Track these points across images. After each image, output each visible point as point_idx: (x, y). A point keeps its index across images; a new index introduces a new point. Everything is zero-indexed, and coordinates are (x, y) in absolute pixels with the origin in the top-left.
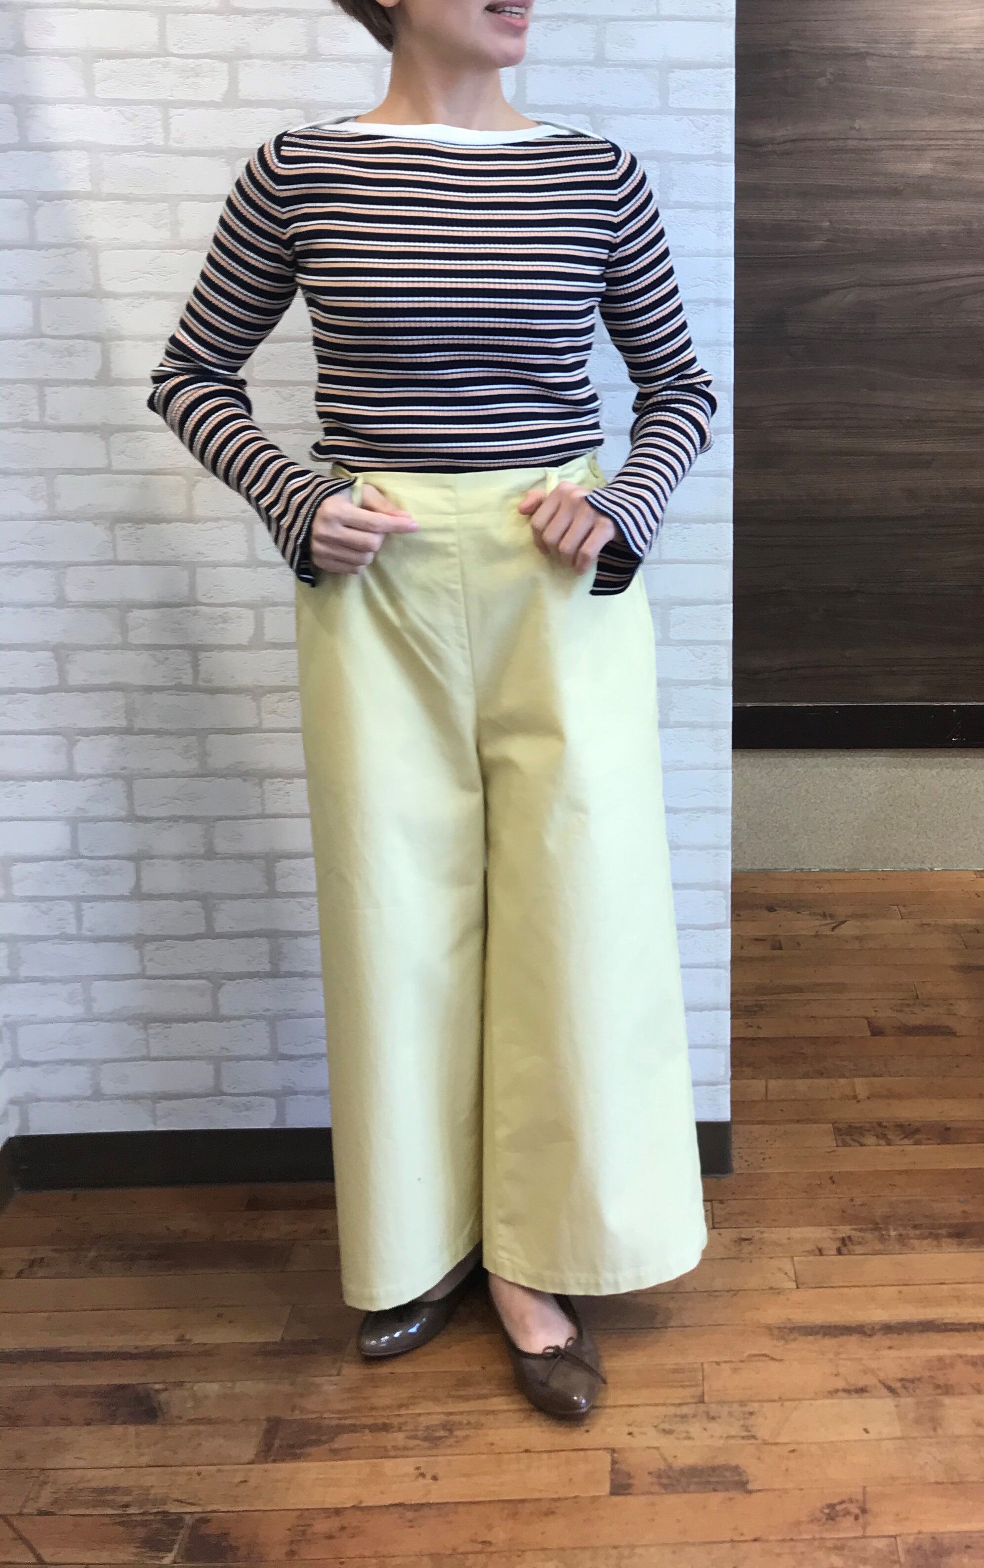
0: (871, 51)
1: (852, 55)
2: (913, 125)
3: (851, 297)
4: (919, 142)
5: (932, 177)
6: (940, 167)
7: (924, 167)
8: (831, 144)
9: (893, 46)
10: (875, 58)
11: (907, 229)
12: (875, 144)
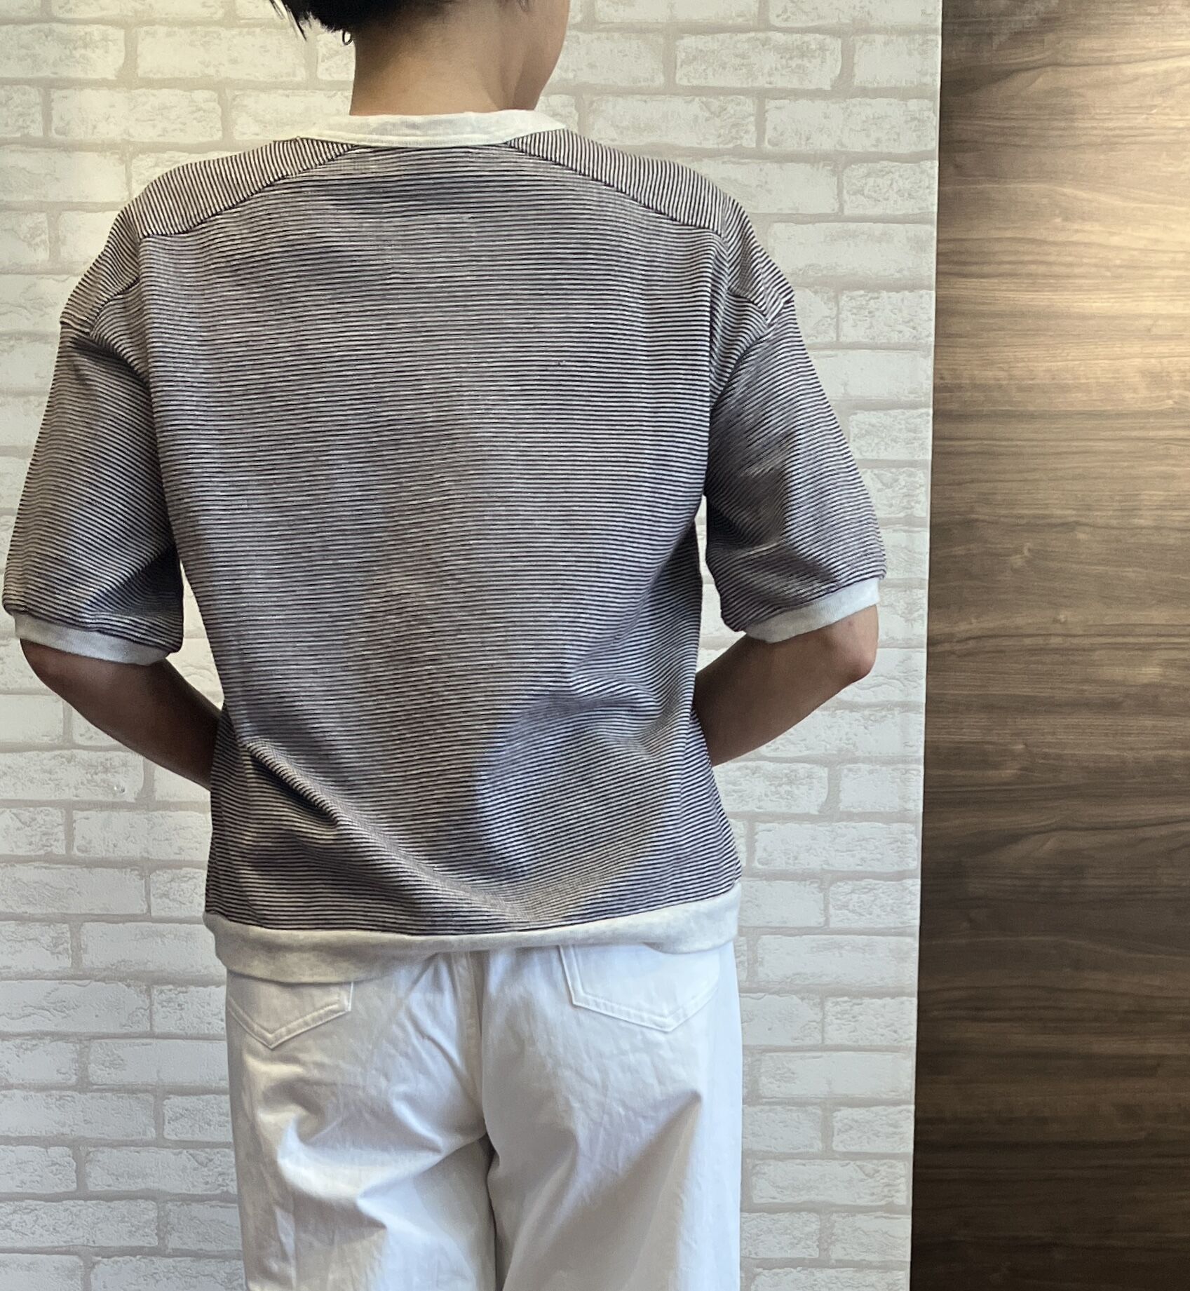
0: (1083, 520)
1: (1055, 526)
2: (1137, 617)
3: (1052, 843)
4: (1143, 640)
5: (1163, 686)
6: (1172, 673)
7: (1150, 672)
8: (1027, 641)
9: (1111, 513)
10: (1087, 529)
11: (1129, 755)
12: (1086, 642)
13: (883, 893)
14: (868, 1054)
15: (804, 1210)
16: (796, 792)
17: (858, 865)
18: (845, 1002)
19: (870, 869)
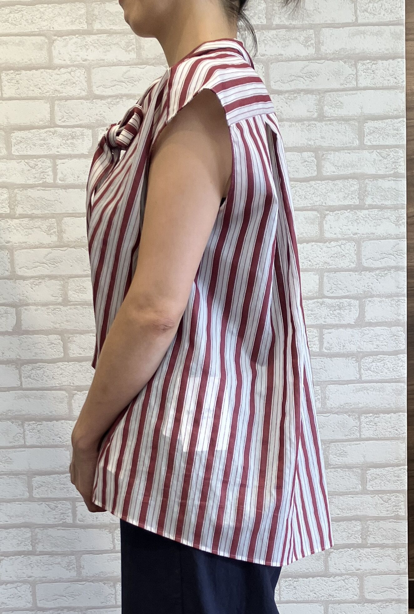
13: (388, 362)
14: (383, 442)
15: (354, 520)
16: (343, 313)
17: (376, 348)
18: (371, 416)
19: (381, 350)
